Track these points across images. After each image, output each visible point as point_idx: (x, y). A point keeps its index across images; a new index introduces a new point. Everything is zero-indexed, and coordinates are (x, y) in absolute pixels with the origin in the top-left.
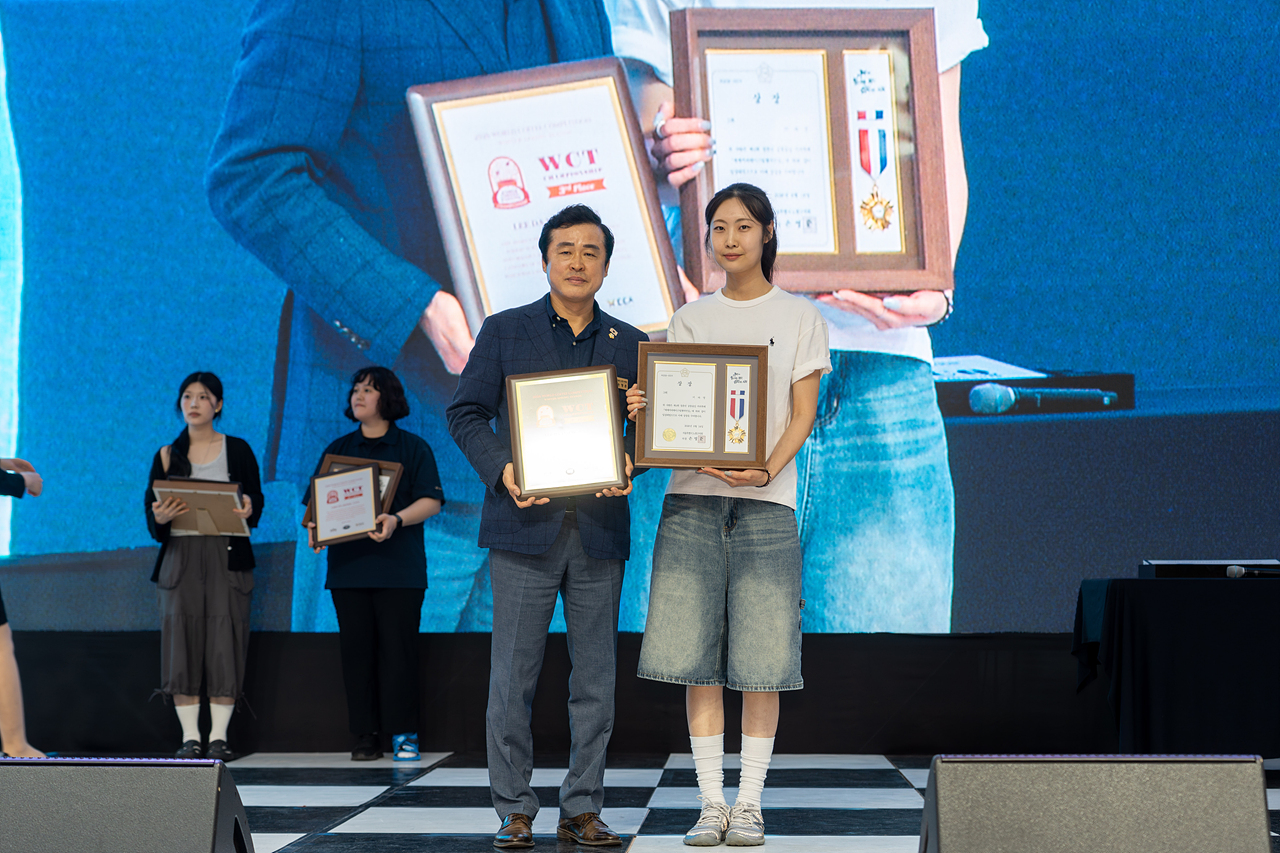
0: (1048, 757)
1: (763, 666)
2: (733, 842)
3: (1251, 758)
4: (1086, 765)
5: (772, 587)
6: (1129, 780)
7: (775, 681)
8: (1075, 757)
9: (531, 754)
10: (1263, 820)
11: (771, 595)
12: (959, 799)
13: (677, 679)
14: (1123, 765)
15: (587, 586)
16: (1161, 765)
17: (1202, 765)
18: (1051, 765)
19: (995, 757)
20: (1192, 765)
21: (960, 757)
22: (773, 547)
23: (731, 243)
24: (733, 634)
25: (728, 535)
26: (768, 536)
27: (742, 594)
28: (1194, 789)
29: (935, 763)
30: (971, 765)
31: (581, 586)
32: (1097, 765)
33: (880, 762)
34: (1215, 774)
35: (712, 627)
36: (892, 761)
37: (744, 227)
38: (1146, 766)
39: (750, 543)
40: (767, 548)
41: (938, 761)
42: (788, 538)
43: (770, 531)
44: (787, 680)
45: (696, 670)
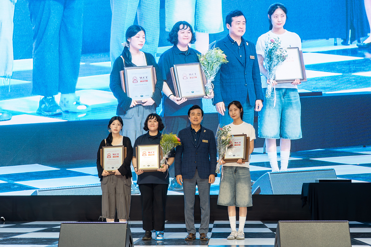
0: (303, 221)
1: (243, 202)
2: (238, 239)
3: (346, 221)
4: (311, 223)
5: (245, 185)
6: (320, 226)
7: (246, 205)
8: (309, 221)
9: (194, 220)
10: (349, 235)
11: (244, 187)
12: (284, 230)
13: (226, 205)
14: (319, 223)
15: (201, 185)
16: (327, 223)
17: (336, 223)
18: (303, 223)
19: (292, 221)
20: (333, 223)
21: (284, 221)
22: (245, 177)
23: (233, 114)
24: (237, 195)
25: (235, 174)
26: (243, 174)
27: (238, 187)
28: (334, 228)
29: (279, 222)
30: (286, 223)
31: (200, 185)
32: (313, 223)
33: (260, 222)
34: (339, 225)
35: (233, 193)
36: (262, 222)
37: (236, 110)
38: (324, 223)
39: (239, 176)
40: (243, 177)
41: (280, 222)
42: (248, 175)
43: (244, 173)
44: (248, 204)
45: (230, 203)
